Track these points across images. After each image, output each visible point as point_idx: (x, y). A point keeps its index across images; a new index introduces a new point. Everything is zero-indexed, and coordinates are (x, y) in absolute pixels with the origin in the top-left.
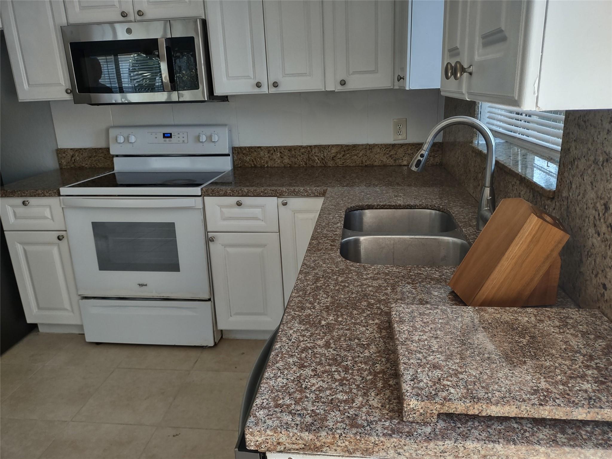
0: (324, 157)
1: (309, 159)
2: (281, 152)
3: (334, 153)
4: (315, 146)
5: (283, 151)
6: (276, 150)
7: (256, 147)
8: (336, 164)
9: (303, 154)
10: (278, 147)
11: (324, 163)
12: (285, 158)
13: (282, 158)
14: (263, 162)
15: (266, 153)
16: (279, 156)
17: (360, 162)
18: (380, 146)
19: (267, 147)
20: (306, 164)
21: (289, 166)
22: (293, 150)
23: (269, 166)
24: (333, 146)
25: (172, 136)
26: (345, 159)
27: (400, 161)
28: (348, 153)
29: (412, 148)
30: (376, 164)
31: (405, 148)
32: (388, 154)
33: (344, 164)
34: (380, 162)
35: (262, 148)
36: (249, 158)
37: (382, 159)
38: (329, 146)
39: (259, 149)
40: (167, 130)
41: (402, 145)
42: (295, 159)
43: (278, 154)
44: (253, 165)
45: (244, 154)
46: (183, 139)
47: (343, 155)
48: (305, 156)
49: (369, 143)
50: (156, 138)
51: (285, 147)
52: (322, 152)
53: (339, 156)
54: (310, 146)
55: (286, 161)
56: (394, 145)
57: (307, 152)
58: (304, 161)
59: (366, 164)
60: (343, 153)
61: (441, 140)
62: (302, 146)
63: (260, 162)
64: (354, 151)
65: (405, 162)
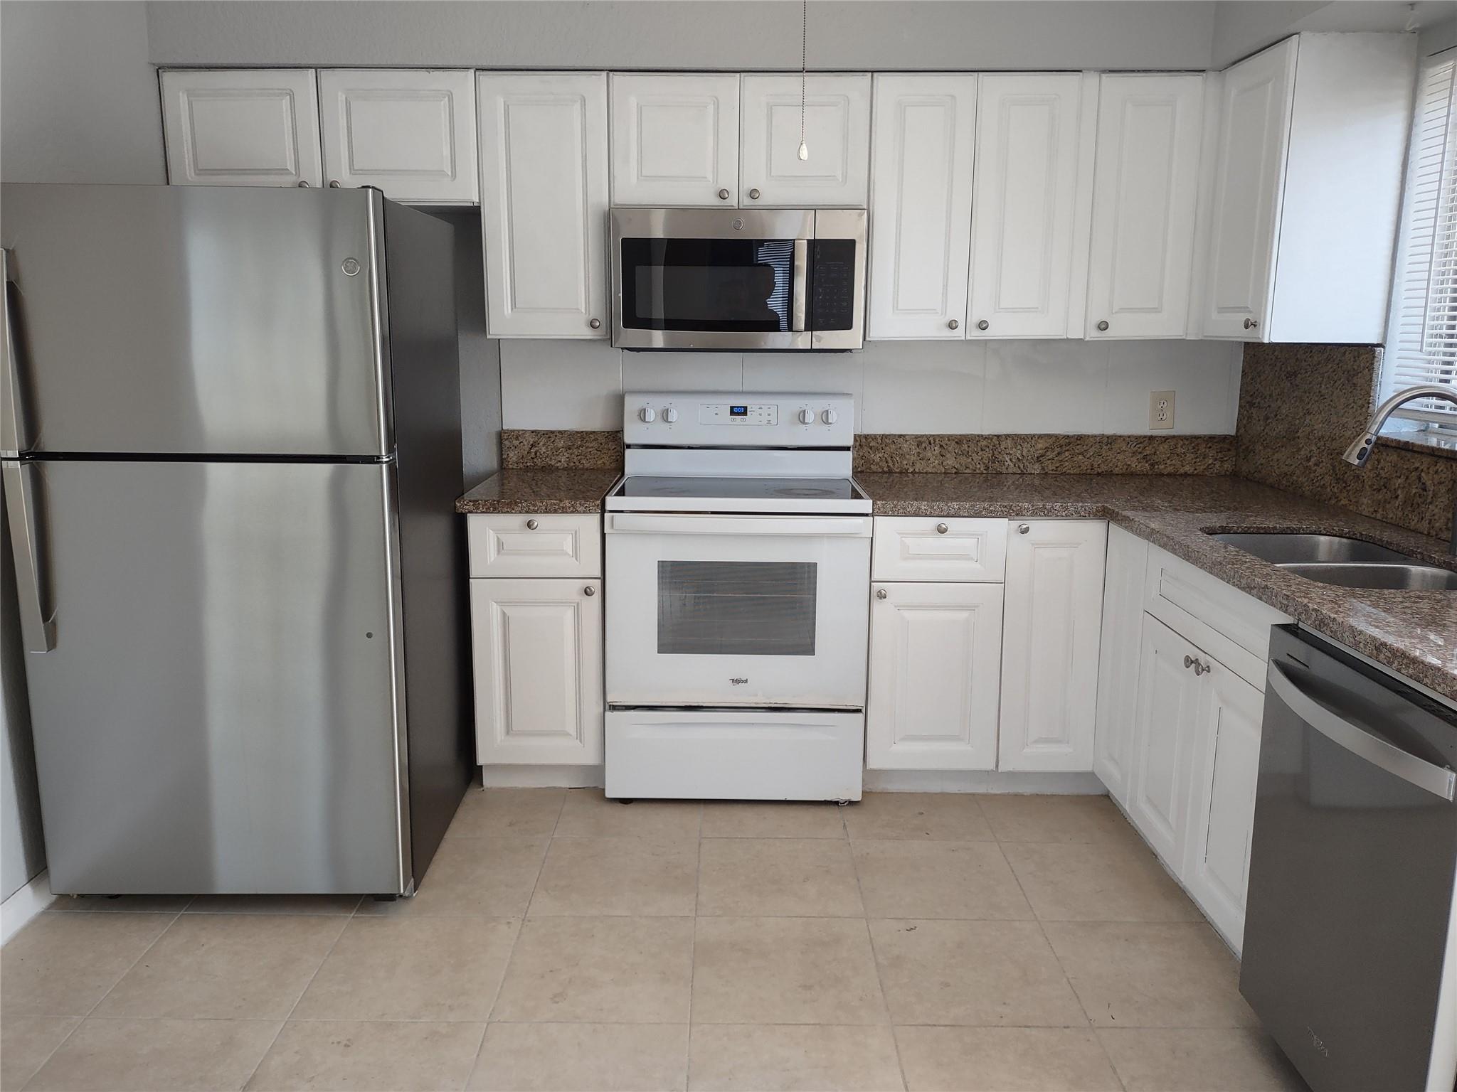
0: (1023, 456)
1: (994, 459)
2: (941, 446)
3: (1041, 449)
4: (1007, 436)
5: (947, 445)
6: (932, 442)
7: (895, 435)
8: (1043, 469)
9: (982, 450)
10: (938, 435)
11: (1022, 467)
12: (948, 456)
13: (942, 456)
14: (905, 462)
15: (914, 447)
16: (937, 451)
17: (1089, 467)
18: (1126, 439)
19: (917, 437)
20: (987, 468)
21: (954, 470)
22: (965, 442)
23: (917, 470)
24: (1040, 436)
25: (748, 412)
26: (1061, 461)
27: (1162, 467)
28: (1068, 450)
29: (1184, 444)
30: (1116, 470)
31: (1172, 444)
32: (1140, 453)
33: (1059, 469)
34: (1125, 467)
35: (907, 437)
36: (880, 455)
37: (1129, 463)
38: (1032, 436)
39: (901, 440)
40: (739, 402)
41: (1166, 439)
42: (968, 458)
43: (936, 448)
44: (885, 469)
45: (871, 449)
46: (769, 418)
47: (1059, 454)
48: (987, 455)
49: (1105, 433)
50: (717, 414)
51: (950, 437)
52: (1019, 447)
53: (1050, 455)
54: (998, 436)
55: (950, 461)
56: (1151, 438)
57: (991, 447)
58: (984, 463)
59: (1100, 471)
60: (1057, 450)
61: (1233, 432)
62: (982, 436)
63: (901, 462)
64: (1078, 447)
65: (1170, 469)
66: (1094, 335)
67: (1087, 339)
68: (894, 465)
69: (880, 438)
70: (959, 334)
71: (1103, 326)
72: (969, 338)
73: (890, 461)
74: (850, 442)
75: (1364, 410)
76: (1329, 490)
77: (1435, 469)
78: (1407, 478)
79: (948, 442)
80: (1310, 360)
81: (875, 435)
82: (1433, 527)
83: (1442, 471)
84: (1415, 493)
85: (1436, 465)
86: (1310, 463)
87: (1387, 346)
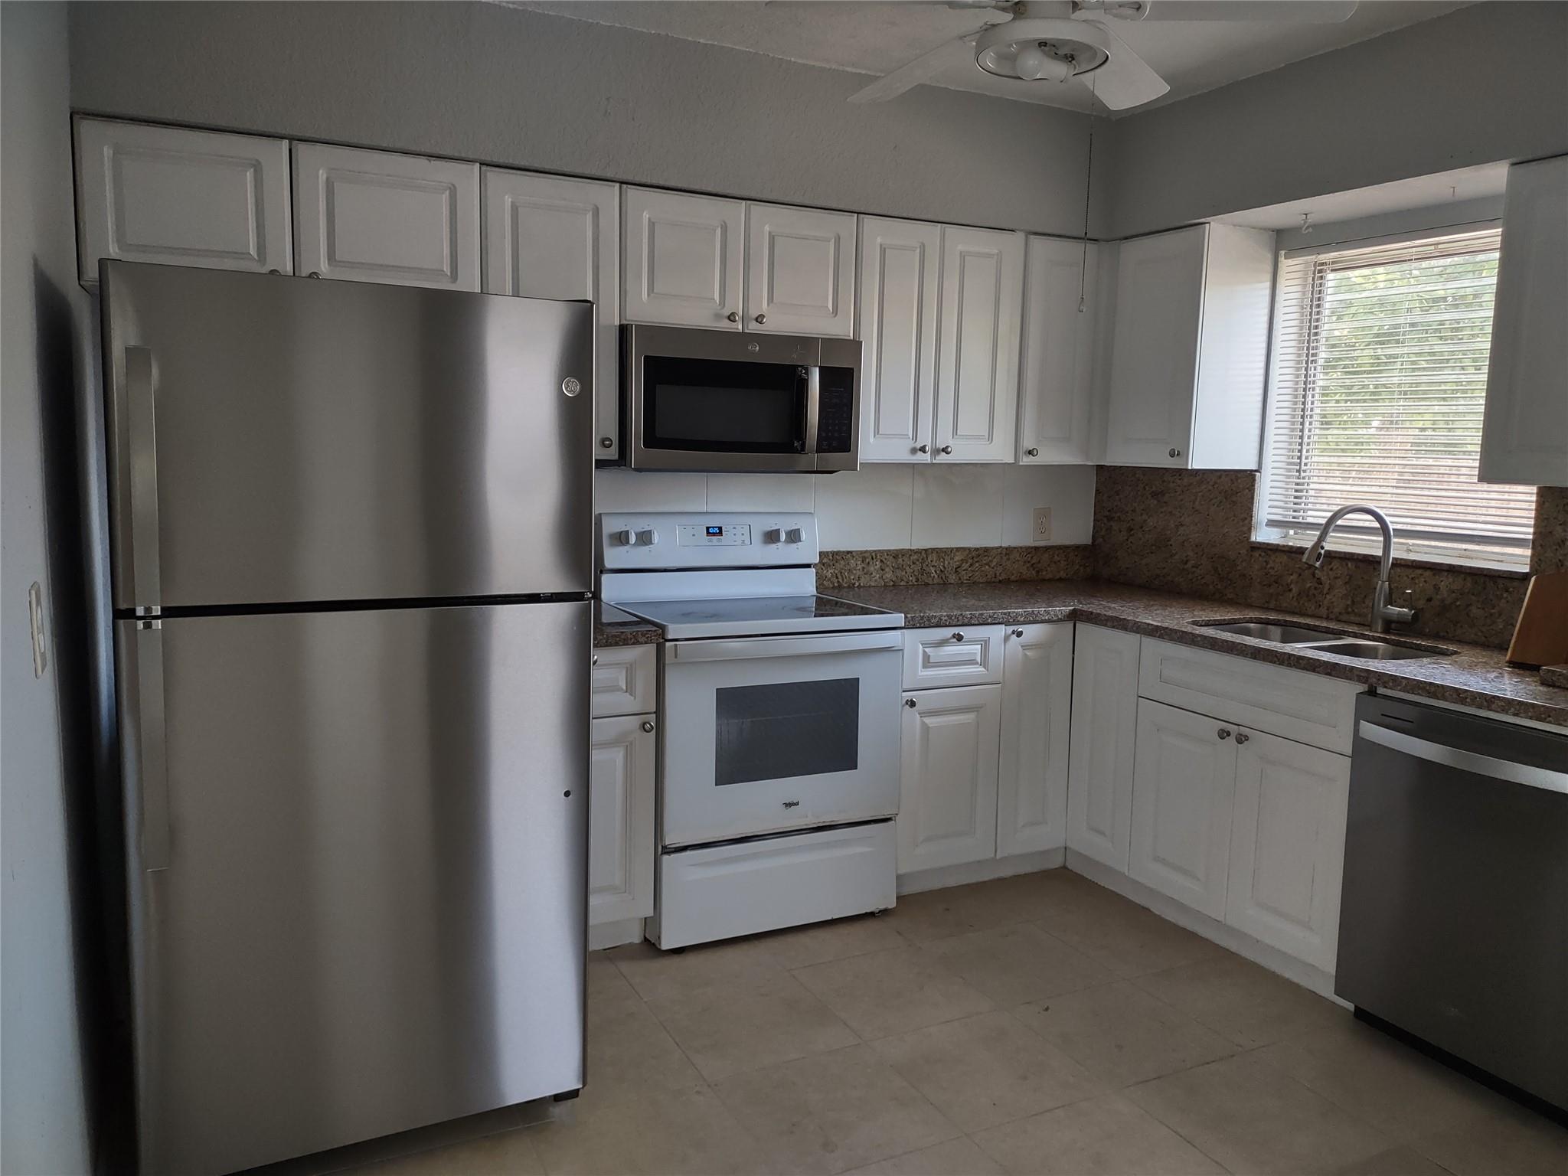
0: (944, 567)
1: (923, 571)
2: (881, 561)
3: (958, 561)
4: (934, 549)
5: (886, 559)
6: (874, 557)
7: (844, 552)
8: (960, 579)
9: (914, 563)
10: (879, 551)
11: (944, 577)
12: (887, 570)
13: (882, 570)
14: (852, 577)
15: (859, 563)
16: (878, 566)
17: (994, 576)
18: (1019, 549)
19: (862, 552)
20: (917, 580)
21: (892, 583)
22: (900, 556)
23: (862, 584)
24: (958, 549)
25: (723, 532)
26: (973, 571)
27: (1044, 573)
28: (977, 562)
29: (1059, 553)
30: (1013, 578)
31: (1051, 553)
32: (1029, 562)
33: (972, 578)
34: (1019, 574)
35: (854, 553)
36: (832, 571)
37: (1021, 571)
38: (952, 549)
39: (849, 555)
40: (714, 522)
41: (1047, 548)
42: (902, 571)
43: (877, 563)
44: (836, 583)
45: (824, 565)
46: (743, 538)
47: (971, 565)
48: (917, 567)
49: (1003, 545)
50: (694, 535)
51: (888, 552)
52: (942, 560)
53: (965, 566)
54: (926, 550)
55: (889, 575)
56: (1036, 548)
57: (920, 561)
58: (915, 575)
59: (1001, 579)
60: (971, 561)
61: (1090, 543)
62: (914, 550)
63: (849, 577)
64: (986, 558)
65: (1050, 576)
66: (1024, 460)
67: (1019, 463)
68: (843, 580)
69: (831, 555)
70: (925, 458)
71: (1032, 453)
72: (933, 461)
73: (840, 577)
74: (816, 560)
75: (1246, 522)
77: (1330, 567)
79: (887, 557)
81: (827, 552)
85: (1330, 564)
87: (1263, 471)
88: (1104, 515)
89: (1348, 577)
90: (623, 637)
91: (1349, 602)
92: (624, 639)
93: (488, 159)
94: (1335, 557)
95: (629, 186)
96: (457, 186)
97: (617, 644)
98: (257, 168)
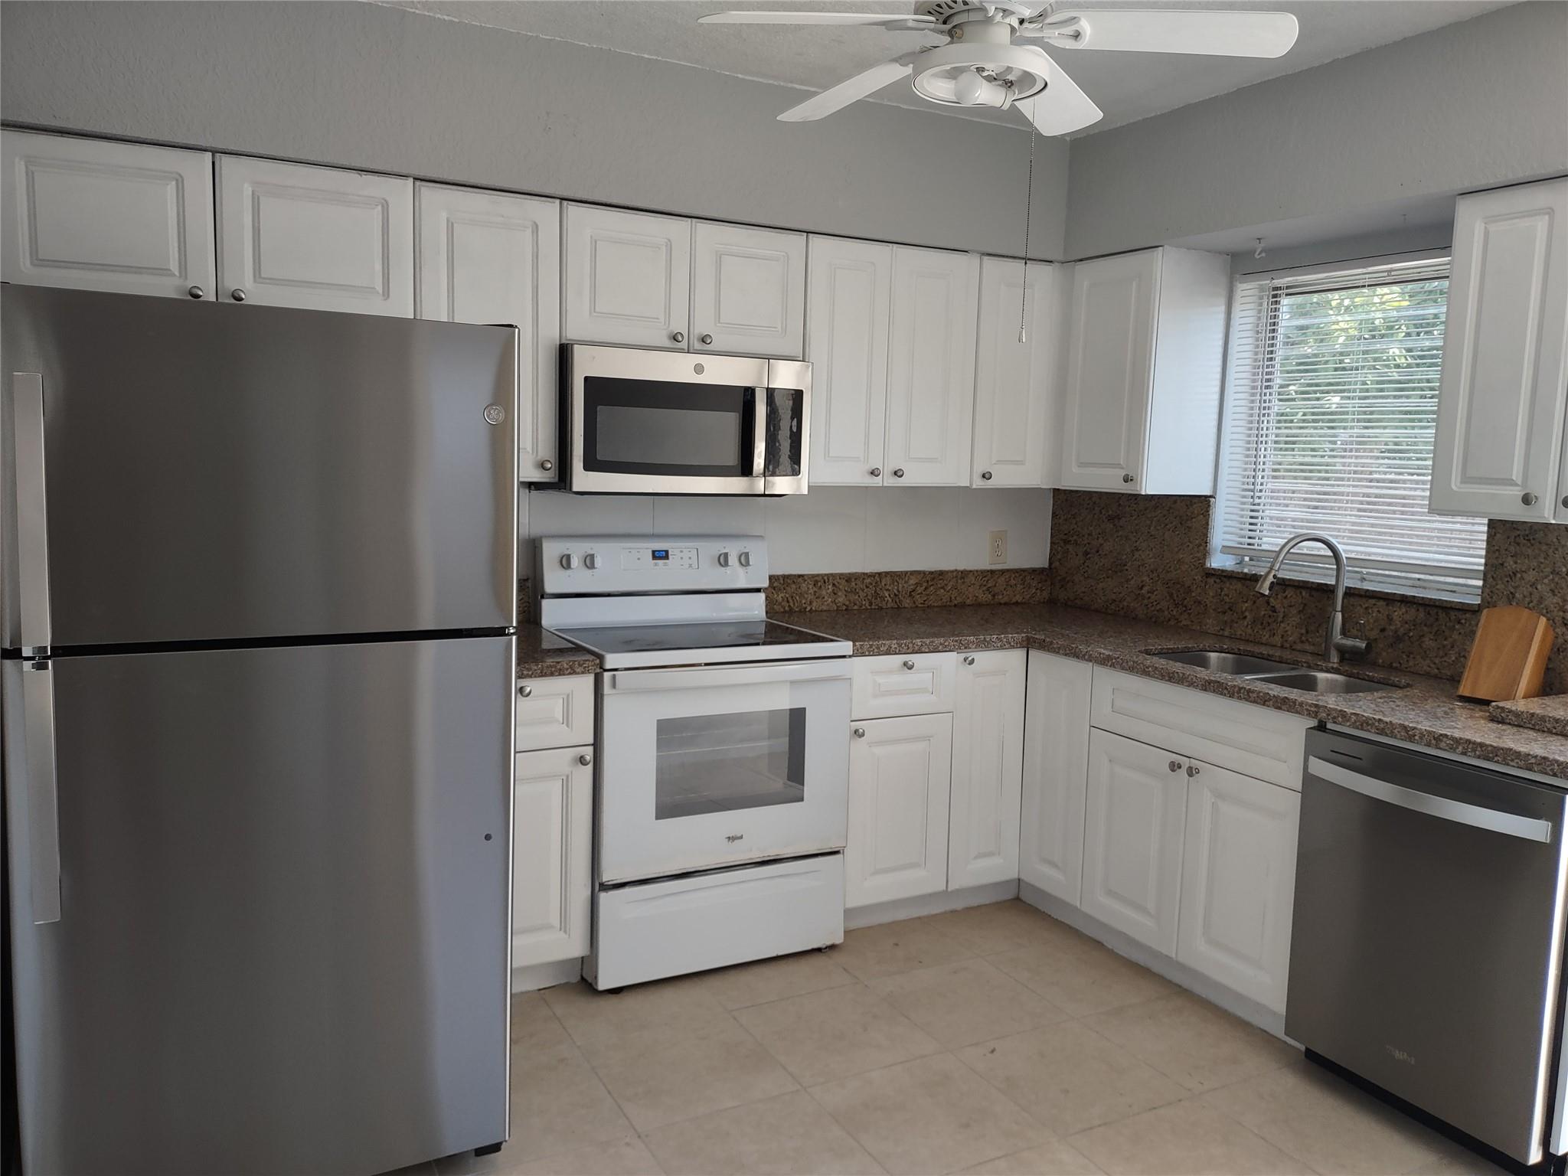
0: (898, 591)
1: (876, 595)
2: (834, 585)
3: (913, 585)
4: (887, 573)
5: (838, 583)
6: (826, 581)
7: (795, 575)
8: (914, 602)
9: (867, 587)
10: (832, 574)
11: (898, 601)
12: (840, 594)
13: (835, 594)
14: (804, 601)
15: (811, 587)
16: (830, 590)
17: (949, 599)
18: (976, 574)
19: (814, 576)
20: (871, 604)
21: (844, 608)
22: (853, 580)
23: (814, 608)
24: (913, 573)
25: (670, 557)
26: (928, 595)
27: (1000, 597)
28: (932, 585)
29: (1016, 576)
30: (968, 602)
31: (1007, 576)
32: (985, 586)
33: (926, 602)
34: (975, 598)
35: (805, 577)
36: (782, 595)
37: (977, 595)
38: (906, 572)
39: (800, 579)
40: (660, 545)
41: (1003, 572)
42: (855, 595)
43: (830, 587)
44: (787, 608)
45: (774, 589)
46: (690, 562)
47: (926, 588)
48: (871, 591)
49: (958, 568)
50: (639, 559)
51: (841, 576)
52: (896, 583)
53: (920, 590)
54: (880, 574)
55: (841, 599)
56: (992, 572)
57: (874, 584)
58: (868, 599)
59: (956, 602)
60: (925, 584)
61: (1046, 565)
62: (867, 574)
63: (801, 602)
64: (941, 581)
65: (1006, 599)
66: (978, 483)
67: (974, 487)
68: (794, 604)
69: (781, 579)
70: (877, 481)
71: (986, 476)
72: (885, 484)
73: (791, 601)
74: (765, 584)
75: (1202, 548)
76: (1166, 613)
77: (1284, 595)
78: (1255, 602)
79: (839, 581)
80: (1135, 506)
81: (778, 576)
82: (1286, 641)
83: (1291, 596)
84: (1265, 615)
85: (1284, 592)
86: (1143, 591)
87: (1217, 497)
88: (1061, 539)
89: (1302, 606)
90: (559, 667)
91: (1303, 631)
92: (560, 670)
93: (422, 174)
94: (1289, 585)
95: (570, 202)
96: (390, 202)
97: (552, 674)
98: (180, 181)
